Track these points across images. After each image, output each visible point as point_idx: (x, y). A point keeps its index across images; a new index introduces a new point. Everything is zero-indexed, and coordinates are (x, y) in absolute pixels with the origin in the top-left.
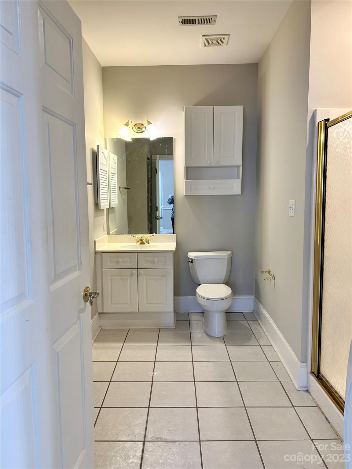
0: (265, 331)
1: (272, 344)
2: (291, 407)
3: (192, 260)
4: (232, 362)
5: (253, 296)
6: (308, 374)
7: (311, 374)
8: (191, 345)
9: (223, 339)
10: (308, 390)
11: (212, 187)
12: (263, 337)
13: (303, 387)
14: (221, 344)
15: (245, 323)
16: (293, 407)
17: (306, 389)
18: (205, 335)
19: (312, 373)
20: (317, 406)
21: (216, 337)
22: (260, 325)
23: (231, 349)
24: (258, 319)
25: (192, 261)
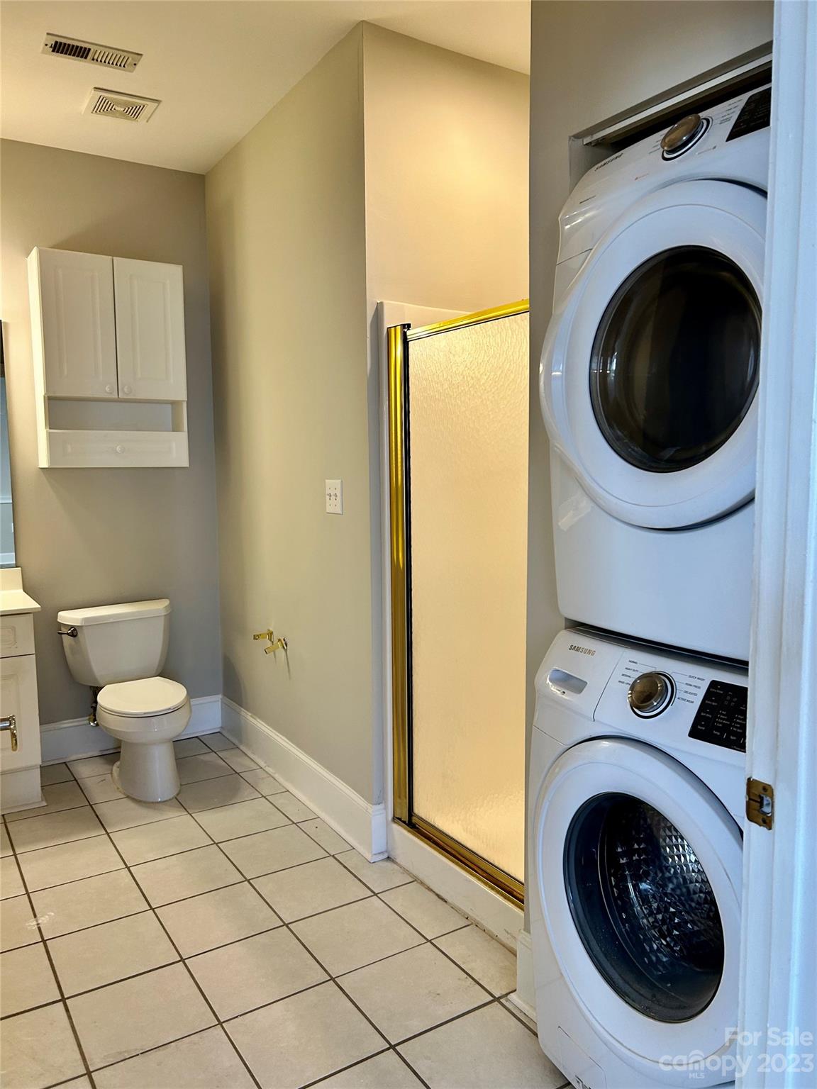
0: (262, 764)
1: (288, 788)
2: (372, 896)
3: (75, 630)
4: (219, 845)
5: (220, 696)
6: (387, 825)
7: (395, 822)
8: (108, 834)
9: (179, 802)
10: (388, 857)
11: (118, 449)
12: (263, 779)
13: (379, 853)
14: (180, 814)
15: (211, 757)
16: (375, 894)
17: (386, 856)
18: (132, 805)
19: (396, 819)
20: (416, 880)
21: (160, 802)
22: (246, 755)
23: (206, 818)
24: (236, 742)
25: (74, 632)
